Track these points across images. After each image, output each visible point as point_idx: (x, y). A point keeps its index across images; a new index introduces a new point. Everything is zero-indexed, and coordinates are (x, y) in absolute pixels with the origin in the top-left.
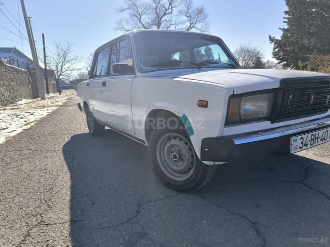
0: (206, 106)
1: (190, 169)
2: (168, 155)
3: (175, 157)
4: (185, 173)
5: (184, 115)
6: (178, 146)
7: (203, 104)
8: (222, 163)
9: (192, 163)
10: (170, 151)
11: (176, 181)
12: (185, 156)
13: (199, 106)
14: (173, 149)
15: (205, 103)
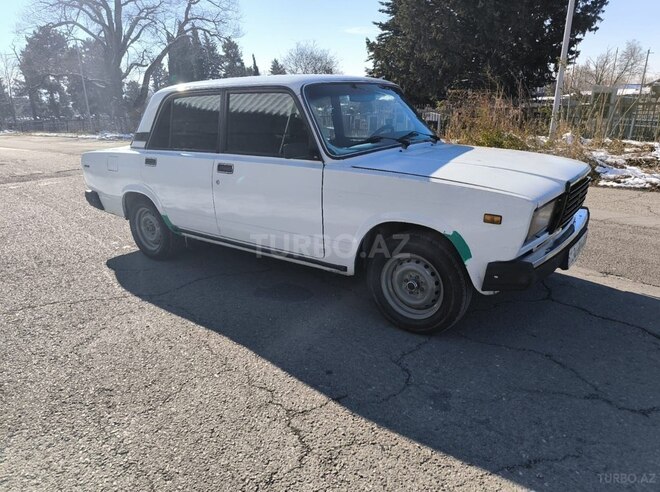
0: (500, 222)
1: (434, 301)
2: (401, 286)
3: (411, 286)
4: (427, 307)
5: (455, 233)
6: (416, 271)
7: (493, 219)
8: (491, 293)
9: (437, 293)
10: (402, 280)
11: (415, 320)
12: (426, 284)
13: (485, 221)
14: (407, 277)
15: (496, 219)
